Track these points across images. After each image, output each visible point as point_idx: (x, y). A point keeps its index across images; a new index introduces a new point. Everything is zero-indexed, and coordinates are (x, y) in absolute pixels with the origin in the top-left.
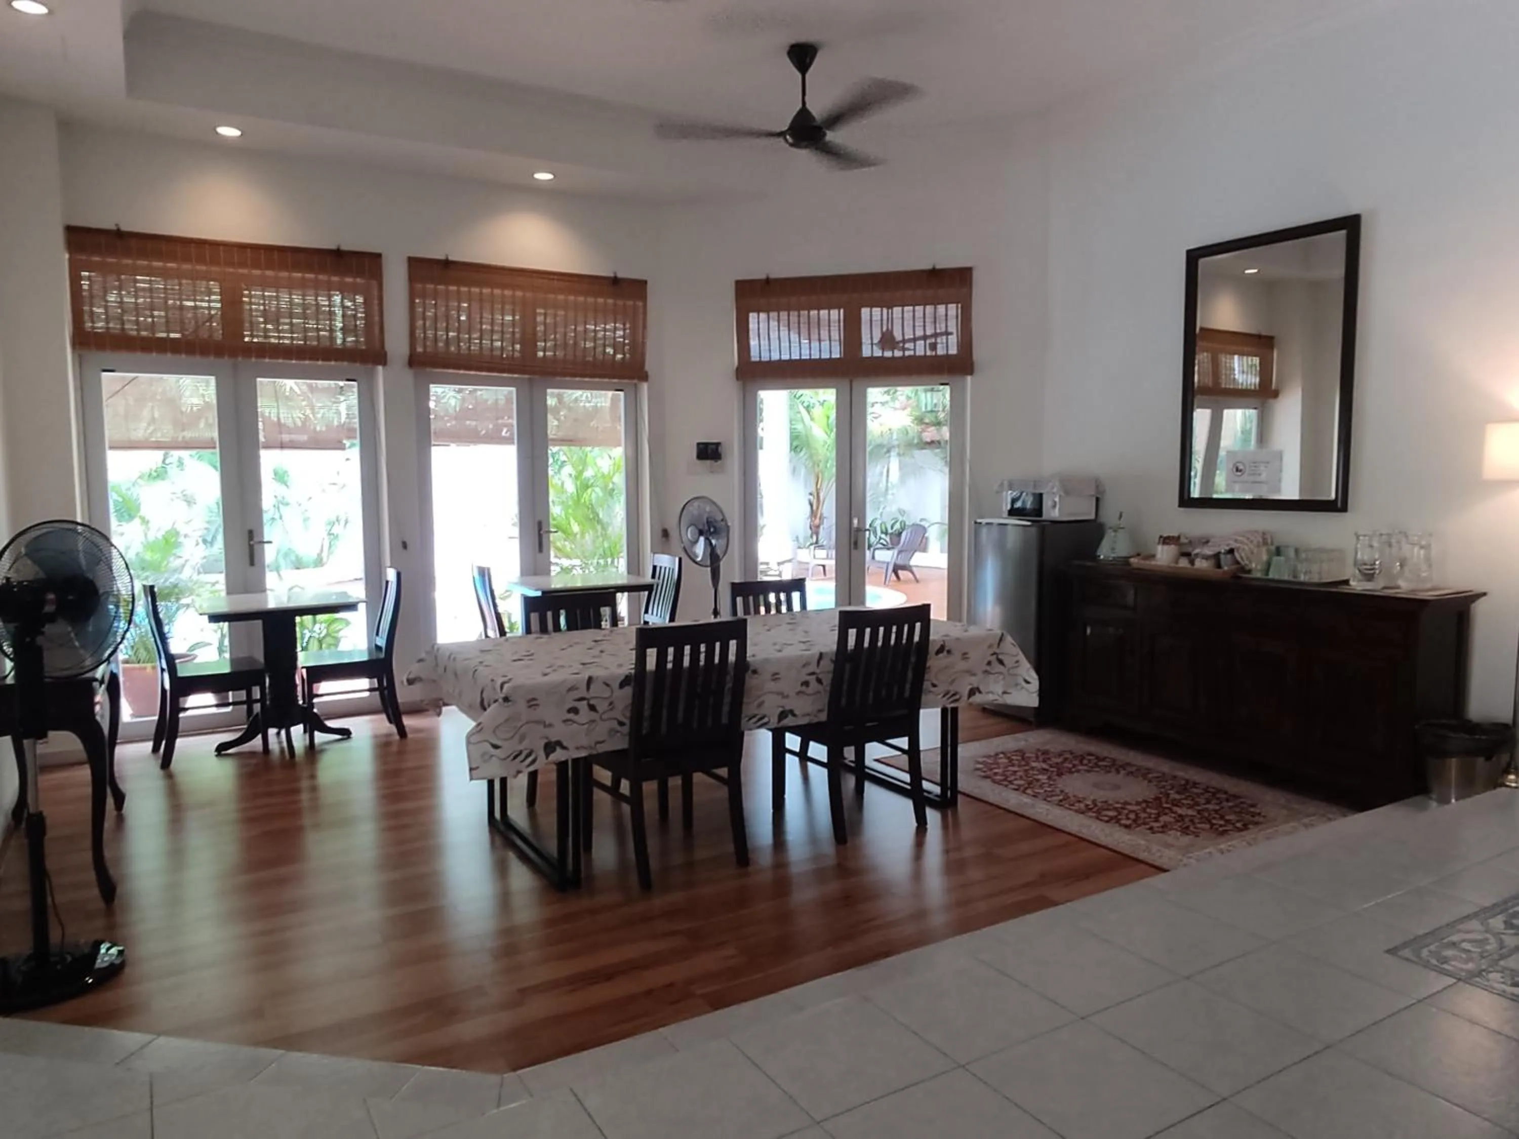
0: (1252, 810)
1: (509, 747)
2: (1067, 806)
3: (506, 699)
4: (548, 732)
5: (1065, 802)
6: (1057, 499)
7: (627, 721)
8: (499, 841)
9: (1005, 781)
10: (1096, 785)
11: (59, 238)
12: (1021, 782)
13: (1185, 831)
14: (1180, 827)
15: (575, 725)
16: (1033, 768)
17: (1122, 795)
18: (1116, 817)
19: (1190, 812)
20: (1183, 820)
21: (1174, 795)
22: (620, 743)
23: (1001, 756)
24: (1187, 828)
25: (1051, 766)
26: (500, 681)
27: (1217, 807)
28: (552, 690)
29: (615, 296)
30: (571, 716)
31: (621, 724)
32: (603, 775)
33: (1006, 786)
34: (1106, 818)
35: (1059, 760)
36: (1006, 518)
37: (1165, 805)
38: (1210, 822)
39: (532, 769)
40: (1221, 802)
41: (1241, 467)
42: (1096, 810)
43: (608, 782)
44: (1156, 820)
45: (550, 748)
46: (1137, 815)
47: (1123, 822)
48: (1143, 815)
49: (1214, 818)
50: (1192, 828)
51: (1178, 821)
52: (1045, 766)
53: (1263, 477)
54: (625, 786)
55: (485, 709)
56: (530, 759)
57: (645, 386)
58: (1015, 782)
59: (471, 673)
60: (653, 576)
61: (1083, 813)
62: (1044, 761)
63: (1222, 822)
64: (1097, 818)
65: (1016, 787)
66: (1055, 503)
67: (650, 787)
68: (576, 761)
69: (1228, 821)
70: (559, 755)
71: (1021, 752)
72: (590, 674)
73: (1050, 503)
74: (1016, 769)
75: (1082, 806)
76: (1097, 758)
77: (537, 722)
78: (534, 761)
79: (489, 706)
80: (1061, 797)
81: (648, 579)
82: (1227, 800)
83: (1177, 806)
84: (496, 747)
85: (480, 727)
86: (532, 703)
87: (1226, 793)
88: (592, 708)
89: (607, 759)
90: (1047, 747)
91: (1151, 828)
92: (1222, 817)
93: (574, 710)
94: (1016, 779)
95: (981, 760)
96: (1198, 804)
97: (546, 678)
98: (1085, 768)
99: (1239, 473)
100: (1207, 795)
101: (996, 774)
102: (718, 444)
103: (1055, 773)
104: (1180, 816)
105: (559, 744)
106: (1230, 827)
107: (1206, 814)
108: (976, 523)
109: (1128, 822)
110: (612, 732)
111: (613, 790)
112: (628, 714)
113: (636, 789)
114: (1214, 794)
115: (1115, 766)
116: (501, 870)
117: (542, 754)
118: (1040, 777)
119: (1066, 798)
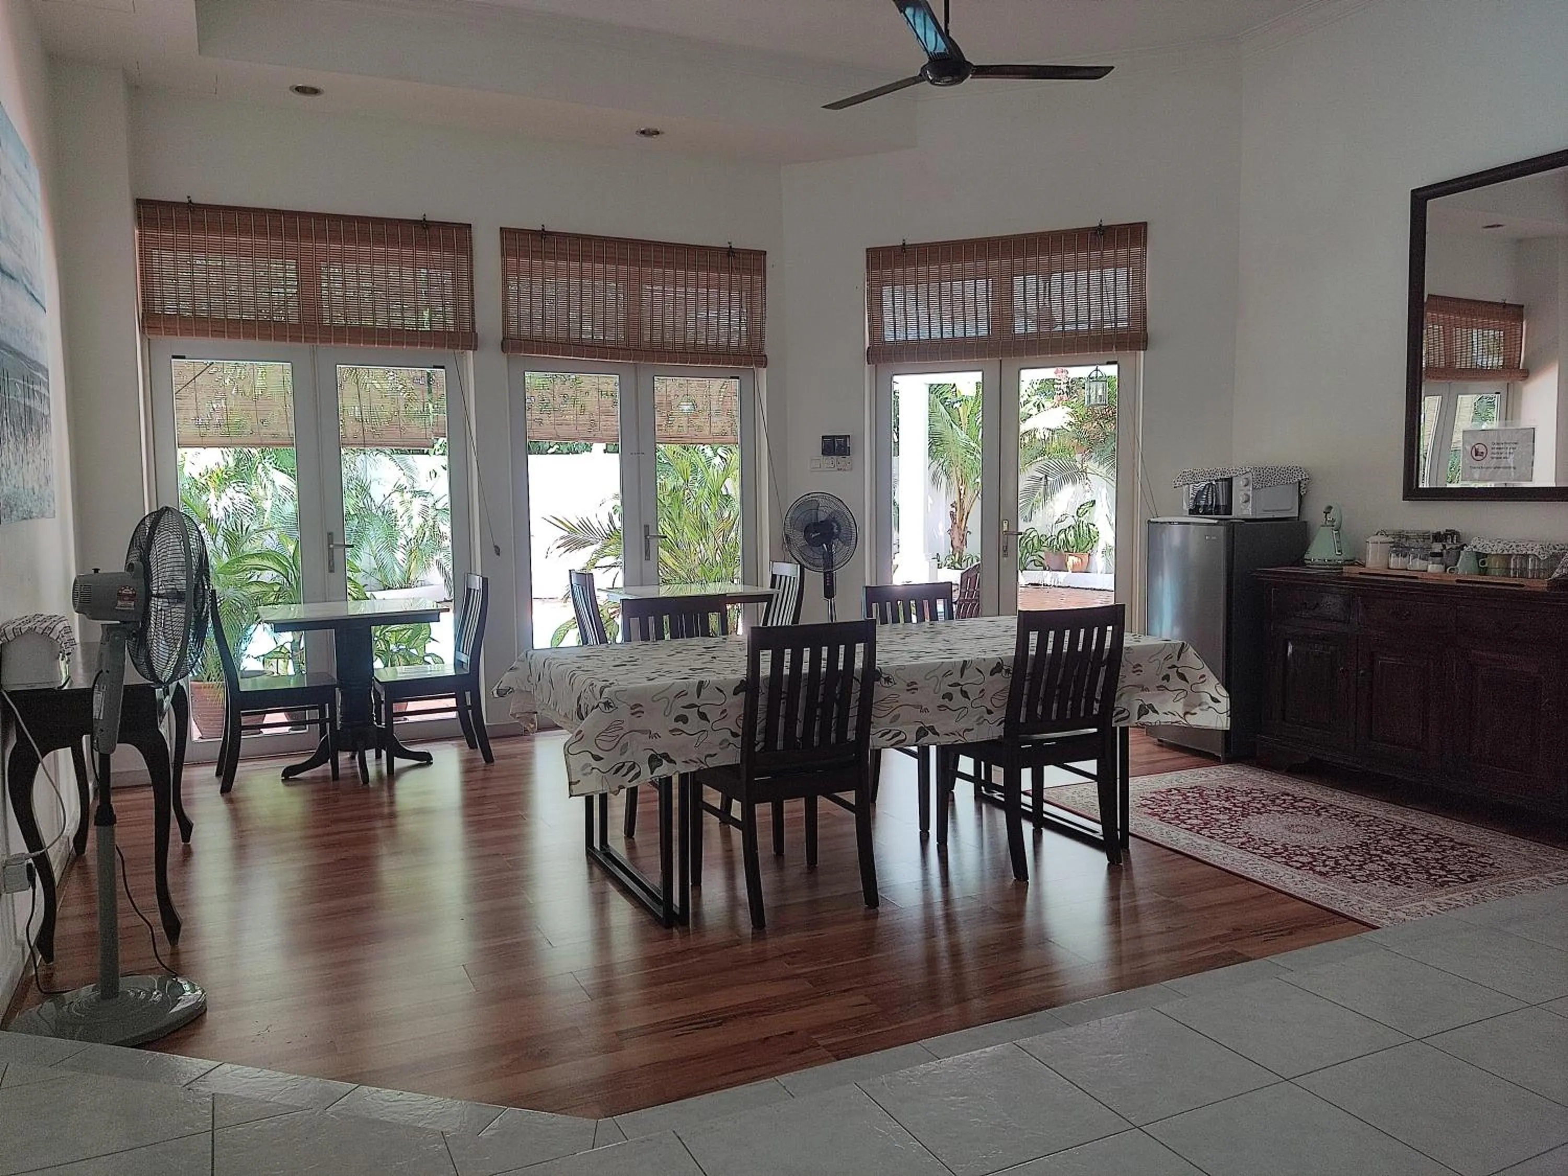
0: (1483, 860)
1: (612, 759)
2: (1250, 849)
3: (607, 704)
4: (654, 743)
5: (1249, 844)
6: (1250, 493)
7: (740, 732)
8: (597, 871)
9: (1178, 819)
10: (1289, 828)
11: (128, 212)
12: (1195, 822)
13: (1394, 881)
14: (1390, 876)
15: (684, 734)
16: (1212, 807)
17: (1319, 840)
18: (1310, 863)
19: (1404, 860)
20: (1394, 869)
21: (1385, 842)
22: (731, 757)
23: (1174, 792)
24: (1398, 878)
25: (1235, 805)
26: (600, 684)
27: (1439, 856)
28: (658, 695)
29: (730, 270)
30: (680, 725)
31: (734, 735)
32: (713, 797)
33: (1177, 825)
34: (1299, 865)
35: (1246, 799)
36: (1186, 516)
37: (1374, 852)
38: (1427, 872)
39: (633, 784)
40: (1444, 851)
41: (1481, 449)
42: (1286, 855)
43: (717, 805)
44: (1361, 868)
45: (655, 761)
46: (1337, 863)
47: (1318, 869)
48: (1344, 862)
49: (1433, 868)
50: (1403, 878)
51: (1387, 870)
52: (1227, 805)
53: (1511, 461)
54: (736, 809)
55: (583, 719)
56: (633, 773)
57: (763, 373)
58: (1189, 821)
59: (567, 680)
60: (773, 586)
61: (1269, 858)
62: (1227, 799)
63: (1443, 873)
64: (1287, 864)
65: (1189, 827)
66: (1248, 496)
67: (763, 810)
68: (683, 777)
69: (1449, 872)
70: (664, 770)
71: (1200, 790)
72: (700, 679)
73: (1242, 499)
74: (1190, 807)
75: (1269, 850)
76: (1294, 798)
77: (642, 732)
78: (638, 775)
79: (587, 714)
80: (1244, 840)
81: (766, 589)
82: (1453, 848)
83: (1388, 853)
84: (597, 758)
85: (579, 737)
86: (637, 710)
87: (1452, 840)
88: (703, 716)
89: (717, 777)
90: (1233, 784)
91: (1353, 877)
92: (1443, 868)
93: (683, 719)
94: (1189, 818)
95: (1149, 796)
96: (1414, 851)
97: (651, 683)
98: (1279, 809)
99: (1479, 458)
100: (1426, 842)
101: (1166, 811)
102: (846, 437)
103: (1239, 813)
104: (1391, 864)
105: (666, 756)
106: (1451, 878)
107: (1424, 864)
108: (1149, 521)
109: (1324, 870)
110: (724, 744)
111: (724, 814)
112: (741, 724)
113: (748, 812)
114: (1436, 842)
115: (1317, 809)
116: (600, 904)
117: (645, 768)
118: (1221, 817)
119: (1251, 839)
